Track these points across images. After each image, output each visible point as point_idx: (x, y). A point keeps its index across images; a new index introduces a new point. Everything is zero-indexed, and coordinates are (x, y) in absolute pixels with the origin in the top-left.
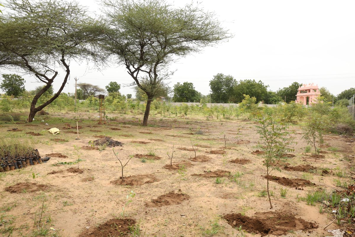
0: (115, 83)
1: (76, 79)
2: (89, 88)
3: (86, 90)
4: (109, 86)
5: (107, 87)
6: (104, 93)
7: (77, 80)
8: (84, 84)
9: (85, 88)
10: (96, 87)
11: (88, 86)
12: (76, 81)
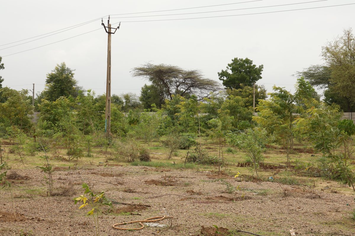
0: (247, 61)
1: (110, 28)
2: (173, 79)
3: (166, 85)
4: (230, 72)
5: (223, 74)
6: (215, 90)
7: (113, 31)
8: (158, 67)
9: (163, 81)
10: (193, 76)
11: (171, 72)
12: (110, 33)
